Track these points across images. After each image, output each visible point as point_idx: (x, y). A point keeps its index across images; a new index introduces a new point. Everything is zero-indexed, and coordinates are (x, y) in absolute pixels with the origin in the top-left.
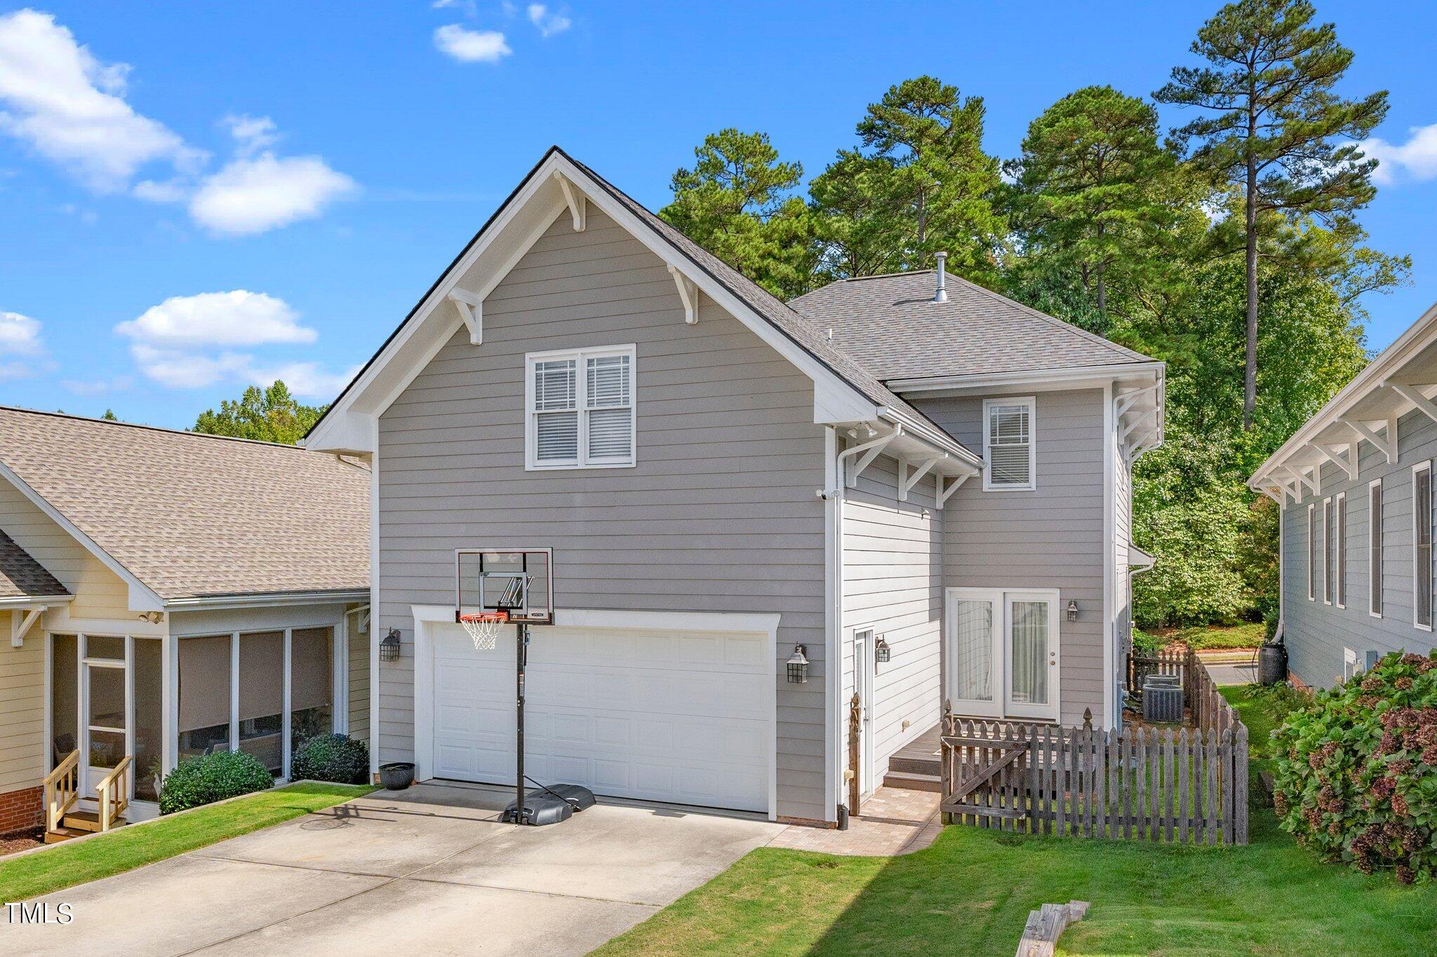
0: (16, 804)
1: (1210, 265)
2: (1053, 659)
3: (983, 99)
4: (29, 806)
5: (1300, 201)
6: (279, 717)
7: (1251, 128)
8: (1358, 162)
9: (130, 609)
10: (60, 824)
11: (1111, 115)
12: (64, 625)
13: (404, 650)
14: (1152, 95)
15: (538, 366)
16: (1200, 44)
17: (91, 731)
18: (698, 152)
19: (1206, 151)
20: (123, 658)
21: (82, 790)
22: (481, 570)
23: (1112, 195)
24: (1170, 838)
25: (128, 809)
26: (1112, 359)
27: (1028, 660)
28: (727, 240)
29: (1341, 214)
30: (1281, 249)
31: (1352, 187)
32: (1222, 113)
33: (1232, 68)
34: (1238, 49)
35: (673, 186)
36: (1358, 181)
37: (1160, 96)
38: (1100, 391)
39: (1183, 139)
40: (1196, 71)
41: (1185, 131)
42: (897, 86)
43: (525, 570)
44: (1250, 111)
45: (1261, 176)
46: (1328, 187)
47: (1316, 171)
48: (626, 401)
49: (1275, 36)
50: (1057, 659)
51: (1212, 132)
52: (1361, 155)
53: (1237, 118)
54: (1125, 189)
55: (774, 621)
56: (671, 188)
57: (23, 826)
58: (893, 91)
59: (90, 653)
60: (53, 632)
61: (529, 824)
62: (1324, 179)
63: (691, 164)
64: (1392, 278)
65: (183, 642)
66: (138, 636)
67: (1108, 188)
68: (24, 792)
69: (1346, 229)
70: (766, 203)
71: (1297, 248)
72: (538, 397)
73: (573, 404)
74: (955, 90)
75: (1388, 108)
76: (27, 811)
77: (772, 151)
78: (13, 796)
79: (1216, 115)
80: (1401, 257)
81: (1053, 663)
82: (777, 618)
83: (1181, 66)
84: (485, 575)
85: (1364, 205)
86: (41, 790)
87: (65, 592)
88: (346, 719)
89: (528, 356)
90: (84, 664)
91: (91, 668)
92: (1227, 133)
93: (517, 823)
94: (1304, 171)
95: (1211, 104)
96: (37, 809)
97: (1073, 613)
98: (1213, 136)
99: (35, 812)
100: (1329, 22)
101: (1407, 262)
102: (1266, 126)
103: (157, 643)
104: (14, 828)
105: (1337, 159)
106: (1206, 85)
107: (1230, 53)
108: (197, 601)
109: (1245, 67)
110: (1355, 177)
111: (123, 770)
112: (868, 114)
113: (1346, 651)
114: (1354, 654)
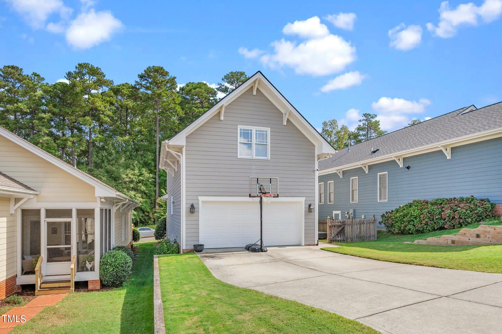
4: (13, 283)
10: (40, 287)
11: (208, 90)
12: (32, 205)
15: (241, 130)
20: (71, 217)
21: (44, 273)
22: (258, 183)
25: (75, 276)
43: (271, 183)
48: (266, 142)
57: (12, 292)
59: (47, 216)
66: (81, 208)
72: (241, 138)
73: (251, 141)
78: (10, 279)
86: (16, 277)
89: (238, 126)
90: (44, 221)
91: (48, 222)
93: (261, 252)
96: (15, 285)
103: (92, 210)
113: (333, 212)
114: (340, 212)
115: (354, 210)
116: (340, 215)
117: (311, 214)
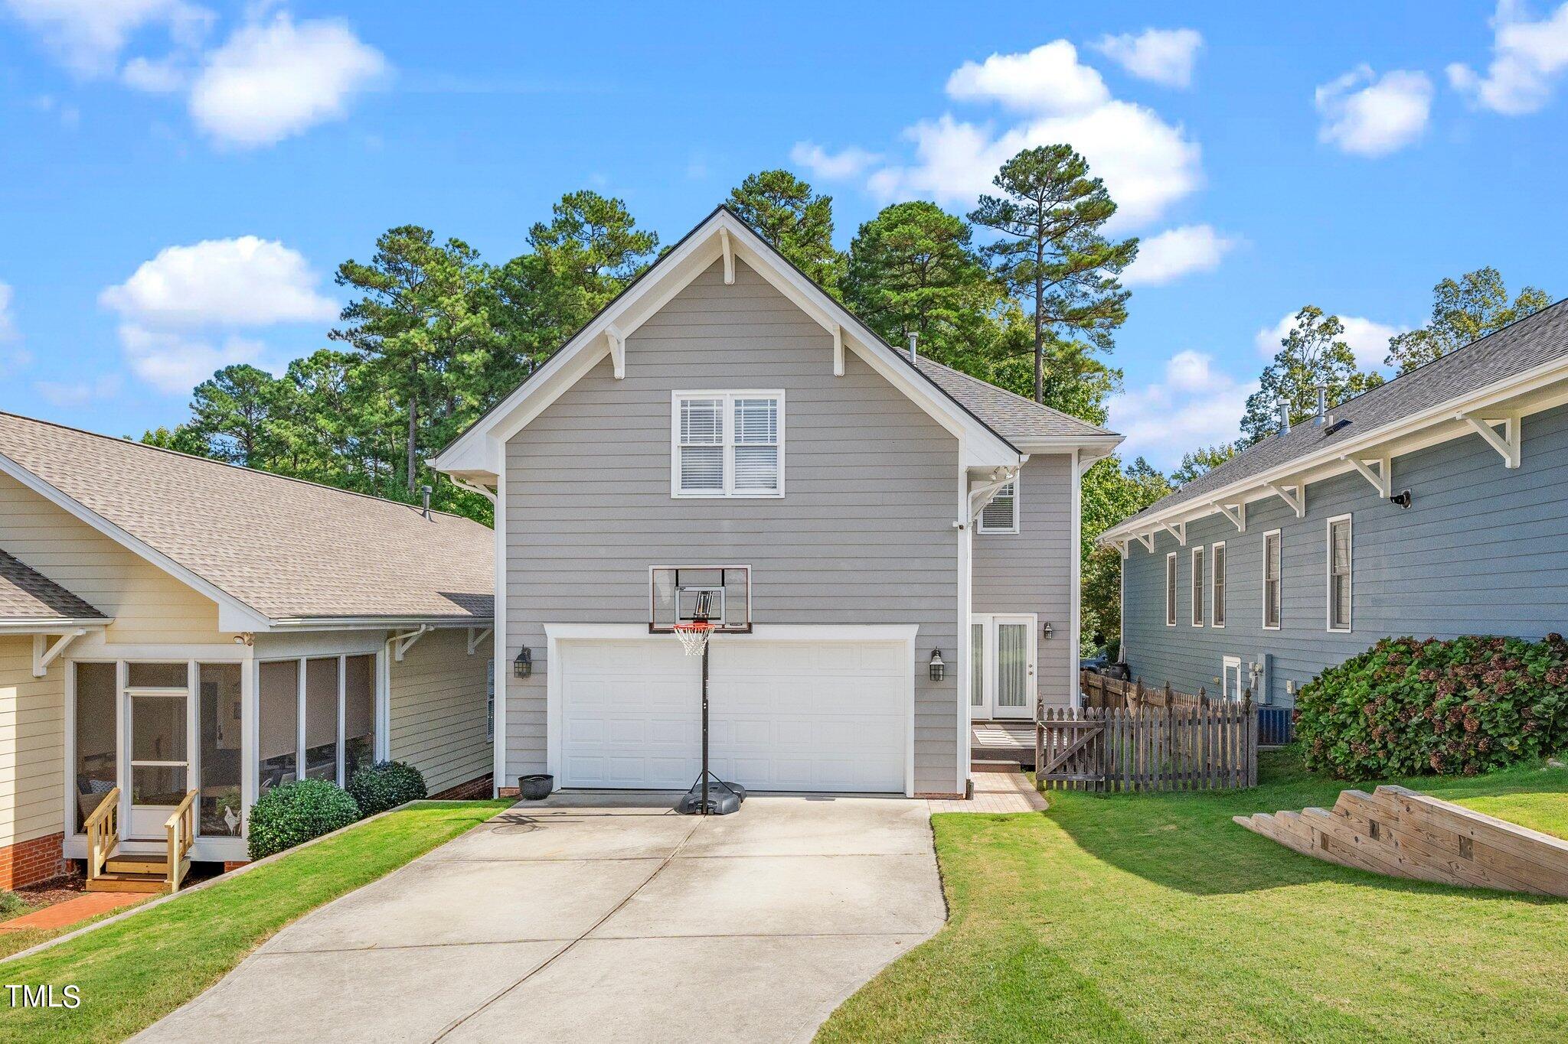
0: (37, 853)
1: (1005, 363)
2: (1031, 670)
3: (831, 199)
4: (50, 855)
5: (1076, 318)
6: (332, 747)
7: (1039, 254)
8: (1119, 292)
9: (221, 630)
10: (103, 870)
11: (936, 227)
12: (97, 651)
13: (535, 667)
14: (967, 215)
15: (684, 404)
16: (1001, 179)
17: (133, 766)
18: (555, 209)
19: (1004, 268)
20: (185, 685)
21: (123, 832)
22: (677, 585)
23: (939, 296)
24: (1204, 787)
25: (193, 847)
26: (1083, 431)
27: (1011, 672)
28: (593, 299)
29: (1101, 331)
30: (1059, 355)
31: (1114, 311)
32: (1020, 238)
33: (1027, 202)
34: (1031, 187)
35: (530, 238)
36: (1117, 307)
37: (974, 217)
38: (1068, 456)
39: (989, 256)
40: (999, 200)
41: (991, 249)
42: (756, 175)
43: (723, 585)
44: (1039, 240)
45: (1045, 294)
46: (1096, 309)
47: (1085, 295)
48: (774, 439)
49: (1060, 180)
50: (1035, 670)
51: (1010, 254)
52: (1119, 287)
53: (1029, 244)
54: (949, 292)
55: (914, 629)
56: (528, 241)
57: (44, 877)
58: (751, 178)
59: (132, 682)
60: (78, 660)
61: (715, 814)
62: (1093, 303)
63: (548, 221)
64: (1109, 386)
65: (265, 666)
66: (206, 661)
67: (936, 290)
68: (46, 839)
69: (1106, 343)
70: (620, 266)
71: (1073, 355)
72: (684, 432)
73: (720, 440)
74: (808, 186)
75: (1137, 251)
76: (48, 860)
77: (631, 218)
78: (33, 844)
79: (1015, 239)
80: (1116, 370)
81: (1031, 673)
82: (915, 628)
83: (988, 195)
84: (682, 589)
85: (1118, 326)
86: (60, 837)
87: (98, 614)
88: (388, 748)
89: (674, 393)
90: (125, 695)
91: (134, 698)
92: (1022, 255)
93: (702, 813)
94: (1076, 294)
95: (1011, 230)
96: (57, 857)
97: (1046, 632)
98: (1010, 257)
99: (56, 861)
100: (1099, 177)
101: (1120, 373)
102: (1051, 256)
103: (237, 667)
104: (36, 879)
105: (1103, 287)
106: (1006, 214)
107: (1024, 189)
108: (298, 622)
109: (1036, 204)
110: (1115, 303)
111: (190, 806)
112: (731, 197)
113: (1225, 658)
114: (1238, 660)
115: (1270, 659)
116: (1239, 671)
117: (941, 684)
